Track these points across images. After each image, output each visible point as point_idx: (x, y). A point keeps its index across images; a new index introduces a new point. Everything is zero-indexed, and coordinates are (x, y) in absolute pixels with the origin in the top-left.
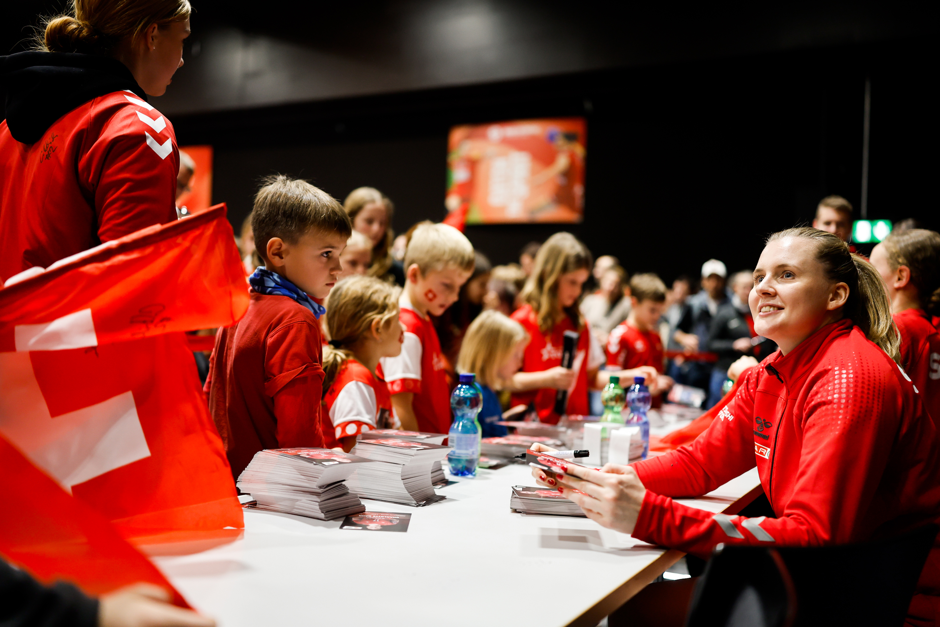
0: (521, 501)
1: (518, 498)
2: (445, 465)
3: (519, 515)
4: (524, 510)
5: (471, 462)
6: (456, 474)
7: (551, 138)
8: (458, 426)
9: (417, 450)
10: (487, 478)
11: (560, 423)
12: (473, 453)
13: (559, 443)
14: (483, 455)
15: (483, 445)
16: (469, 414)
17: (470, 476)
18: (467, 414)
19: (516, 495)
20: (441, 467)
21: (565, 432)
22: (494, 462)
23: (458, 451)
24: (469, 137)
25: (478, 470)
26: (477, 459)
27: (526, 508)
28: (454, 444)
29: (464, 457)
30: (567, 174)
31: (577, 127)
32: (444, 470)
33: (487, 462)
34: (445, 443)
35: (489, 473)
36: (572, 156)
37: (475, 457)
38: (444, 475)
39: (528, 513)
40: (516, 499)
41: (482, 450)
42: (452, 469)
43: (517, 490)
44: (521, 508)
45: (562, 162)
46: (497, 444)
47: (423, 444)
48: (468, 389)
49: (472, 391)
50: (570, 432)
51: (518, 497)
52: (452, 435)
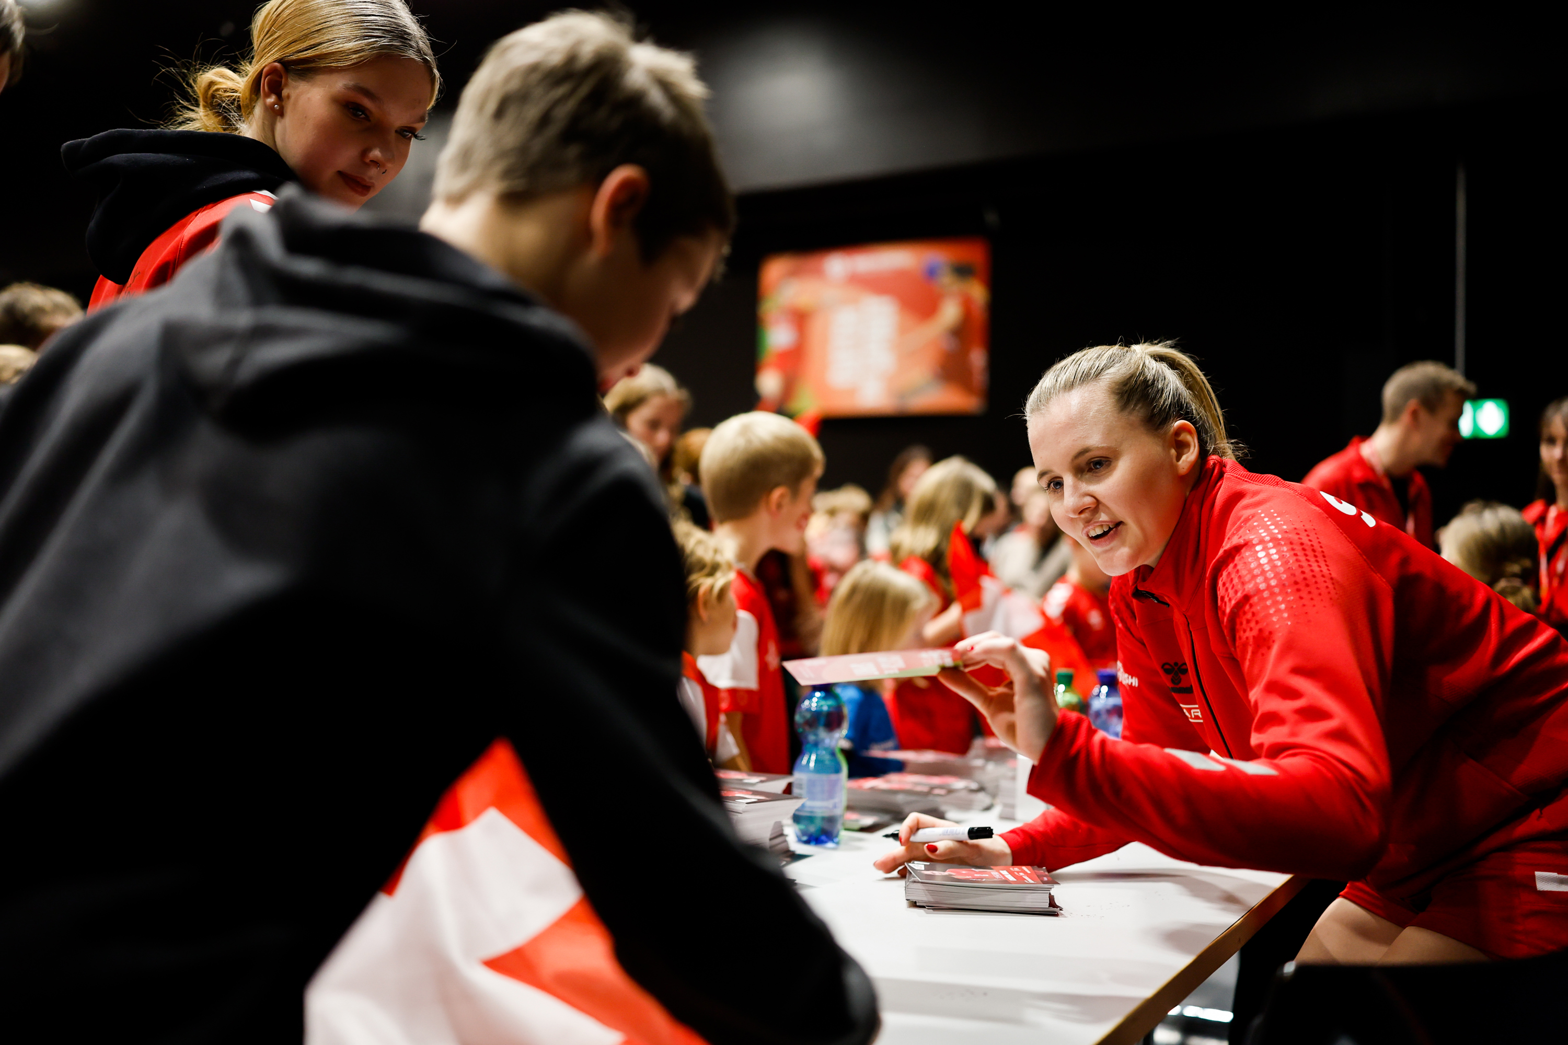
0: (924, 888)
1: (919, 882)
2: (788, 825)
3: (921, 911)
4: (930, 902)
5: (831, 820)
6: (807, 842)
7: (931, 273)
8: (808, 762)
9: (747, 803)
10: (859, 848)
11: (973, 752)
12: (835, 806)
13: (974, 786)
14: (850, 808)
15: (850, 791)
16: (827, 741)
17: (830, 845)
18: (823, 740)
19: (915, 877)
20: (782, 830)
21: (982, 768)
22: (868, 820)
23: (809, 804)
24: (794, 273)
25: (843, 834)
26: (842, 816)
27: (933, 900)
28: (803, 792)
29: (820, 813)
30: (960, 332)
31: (974, 253)
32: (787, 836)
33: (857, 821)
34: (788, 790)
35: (860, 840)
36: (967, 304)
37: (839, 811)
38: (788, 844)
39: (936, 907)
40: (915, 884)
41: (849, 800)
42: (799, 834)
43: (916, 868)
44: (925, 899)
45: (950, 313)
46: (873, 789)
47: (755, 793)
48: (824, 698)
49: (831, 702)
50: (991, 767)
51: (920, 880)
52: (798, 777)
